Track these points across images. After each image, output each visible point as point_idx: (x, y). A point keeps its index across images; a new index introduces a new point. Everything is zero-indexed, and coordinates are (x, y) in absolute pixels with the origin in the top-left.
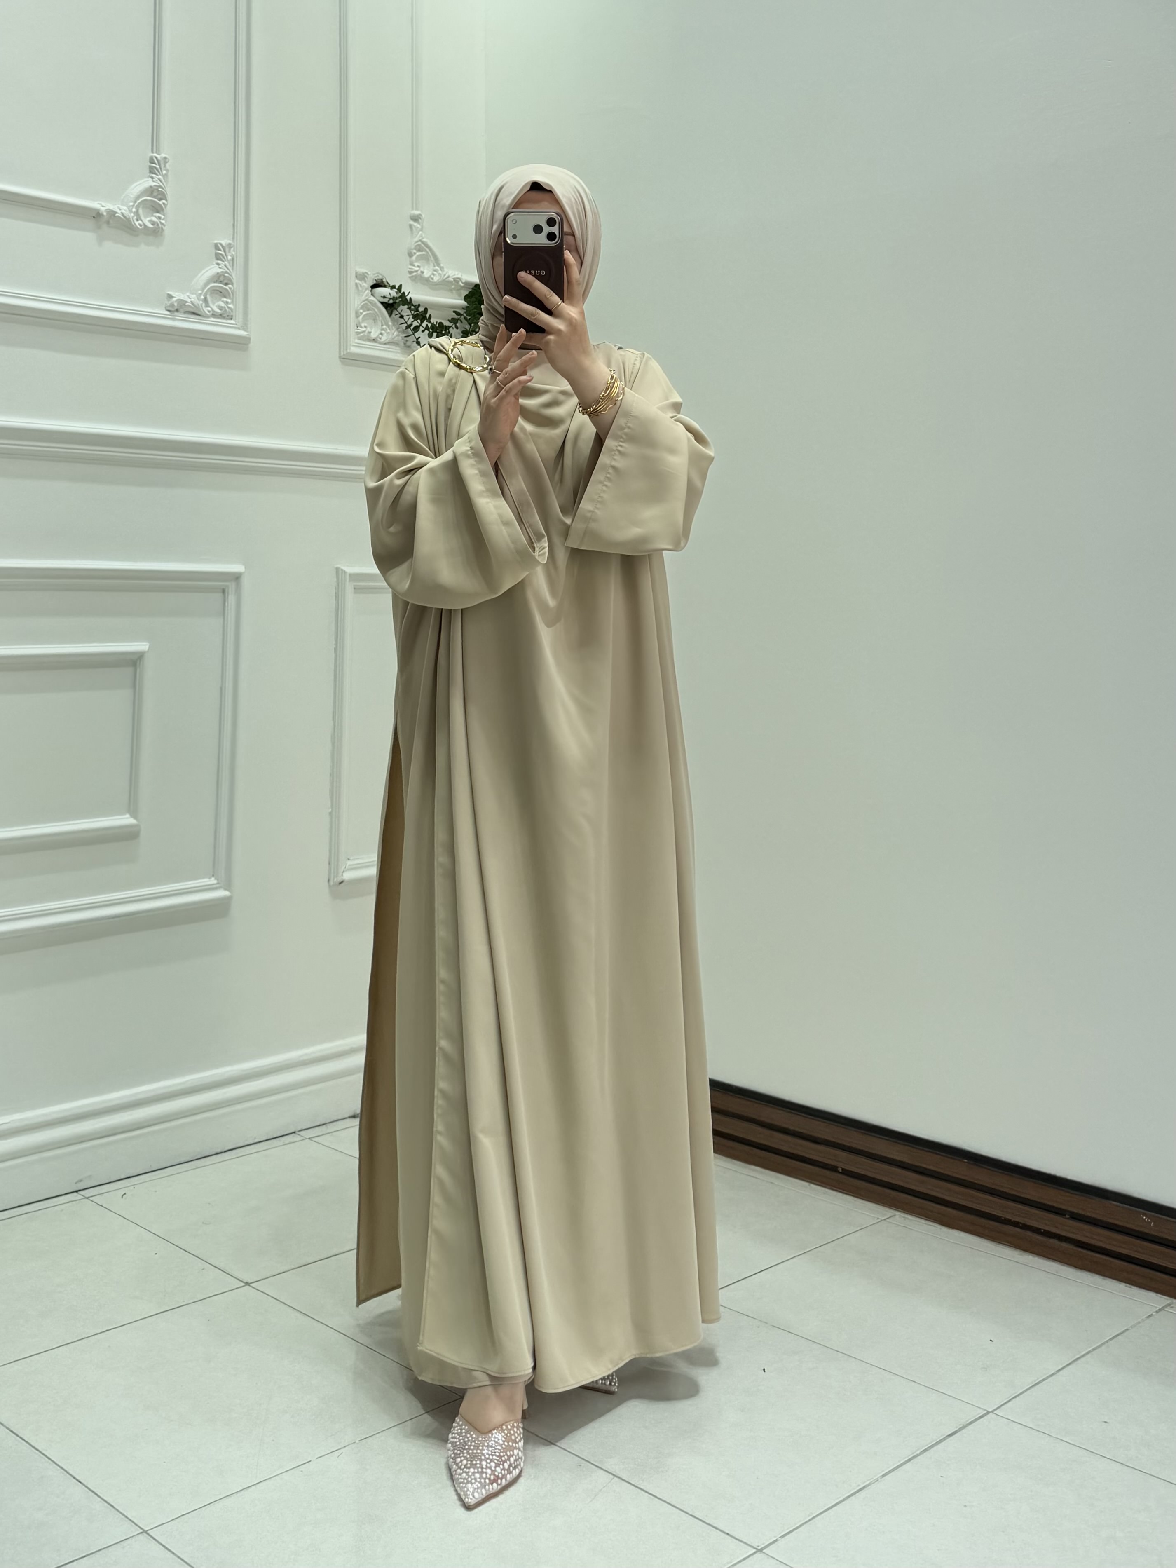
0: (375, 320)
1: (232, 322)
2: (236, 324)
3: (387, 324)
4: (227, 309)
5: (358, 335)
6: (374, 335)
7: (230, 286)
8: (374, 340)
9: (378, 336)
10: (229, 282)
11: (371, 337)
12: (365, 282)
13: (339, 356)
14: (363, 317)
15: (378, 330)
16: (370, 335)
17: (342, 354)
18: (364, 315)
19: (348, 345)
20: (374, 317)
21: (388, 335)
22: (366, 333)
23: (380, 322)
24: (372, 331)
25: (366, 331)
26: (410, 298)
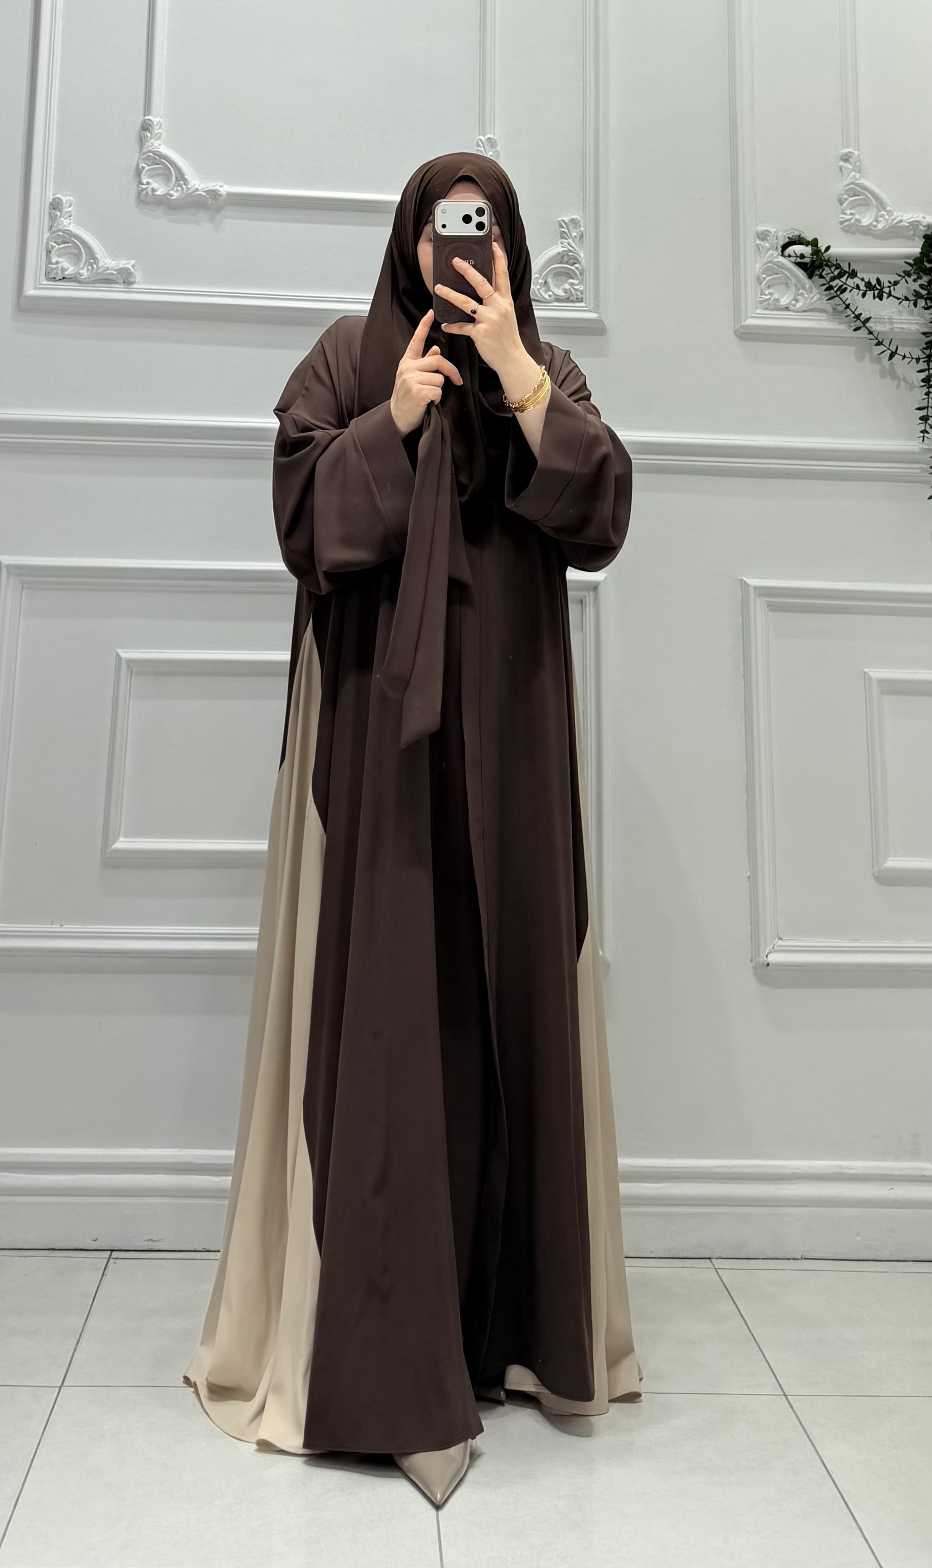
0: (787, 284)
1: (582, 304)
2: (587, 307)
3: (804, 288)
4: (571, 290)
5: (761, 304)
6: (784, 301)
7: (576, 265)
8: (787, 309)
9: (790, 303)
10: (575, 261)
11: (780, 305)
12: (767, 241)
13: (735, 333)
14: (767, 283)
15: (792, 296)
16: (779, 302)
17: (738, 329)
18: (769, 280)
19: (747, 317)
20: (785, 281)
21: (807, 300)
22: (773, 301)
23: (794, 286)
24: (782, 297)
25: (772, 298)
26: (830, 254)
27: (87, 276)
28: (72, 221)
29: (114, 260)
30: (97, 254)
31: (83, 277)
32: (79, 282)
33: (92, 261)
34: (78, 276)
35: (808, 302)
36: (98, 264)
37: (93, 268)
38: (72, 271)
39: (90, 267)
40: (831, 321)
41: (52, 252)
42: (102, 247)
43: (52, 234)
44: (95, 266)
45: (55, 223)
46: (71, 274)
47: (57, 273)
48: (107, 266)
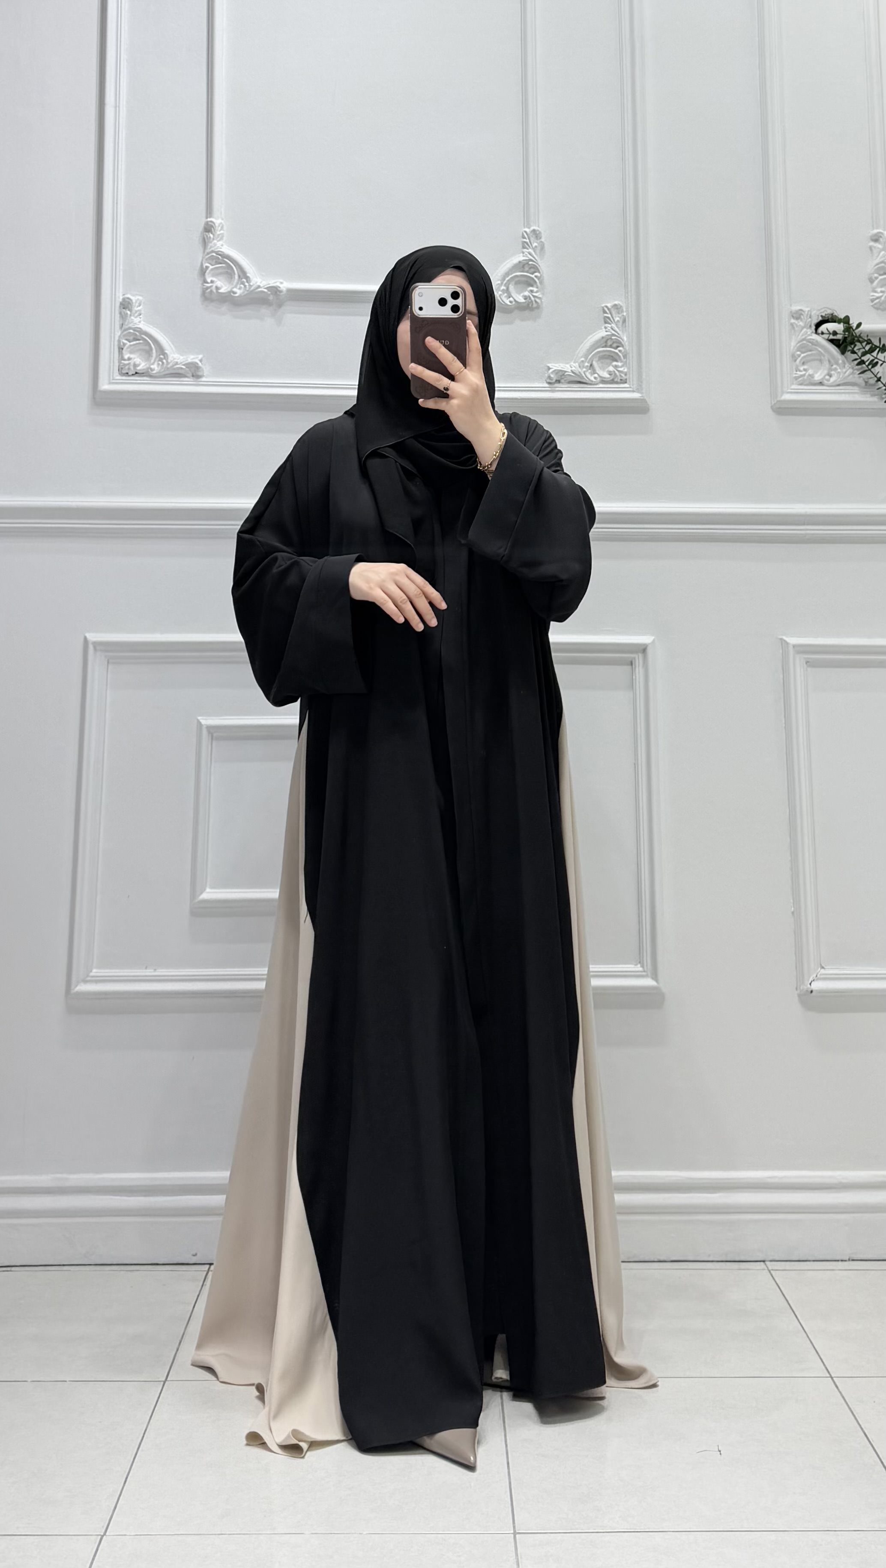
0: (821, 361)
1: (627, 385)
2: (630, 388)
3: (837, 363)
4: (616, 372)
5: (796, 379)
6: (818, 377)
7: (620, 348)
8: (822, 383)
9: (824, 376)
10: (618, 345)
11: (815, 381)
12: (801, 320)
13: (772, 407)
14: (801, 360)
15: (826, 372)
16: (813, 377)
17: (775, 404)
18: (804, 357)
19: (783, 393)
20: (819, 358)
21: (840, 375)
22: (807, 377)
23: (827, 362)
24: (817, 373)
25: (807, 374)
26: (861, 331)
27: (158, 371)
28: (142, 319)
29: (182, 355)
30: (166, 350)
31: (154, 372)
32: (151, 376)
33: (162, 356)
34: (150, 370)
35: (841, 376)
36: (168, 359)
37: (163, 363)
38: (143, 366)
39: (160, 363)
40: (865, 394)
41: (125, 349)
42: (170, 343)
43: (122, 333)
44: (164, 361)
45: (125, 321)
46: (144, 369)
47: (129, 369)
48: (176, 360)
